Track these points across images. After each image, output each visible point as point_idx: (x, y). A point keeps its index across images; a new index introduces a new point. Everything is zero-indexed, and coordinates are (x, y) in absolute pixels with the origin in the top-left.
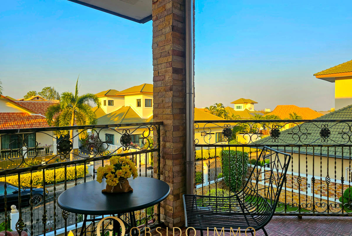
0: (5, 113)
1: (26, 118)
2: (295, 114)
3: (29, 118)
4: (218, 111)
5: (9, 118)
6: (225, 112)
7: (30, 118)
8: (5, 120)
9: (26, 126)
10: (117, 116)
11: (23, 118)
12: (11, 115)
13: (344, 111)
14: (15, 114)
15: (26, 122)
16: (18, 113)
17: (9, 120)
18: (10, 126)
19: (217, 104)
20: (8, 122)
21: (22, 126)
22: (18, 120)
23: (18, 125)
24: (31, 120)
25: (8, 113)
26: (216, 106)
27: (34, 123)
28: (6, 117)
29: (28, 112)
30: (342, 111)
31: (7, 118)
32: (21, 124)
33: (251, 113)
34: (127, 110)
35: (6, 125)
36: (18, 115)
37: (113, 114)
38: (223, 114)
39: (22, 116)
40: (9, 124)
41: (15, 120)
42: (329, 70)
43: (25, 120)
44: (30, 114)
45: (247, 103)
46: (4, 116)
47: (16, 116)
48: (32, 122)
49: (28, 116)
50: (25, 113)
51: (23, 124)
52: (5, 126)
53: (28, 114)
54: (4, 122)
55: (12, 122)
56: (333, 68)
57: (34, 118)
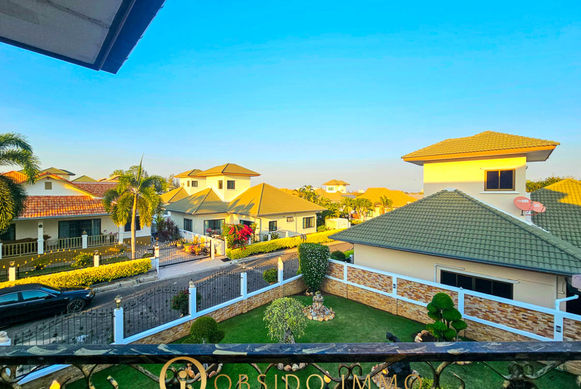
0: (62, 197)
1: (87, 202)
2: (386, 198)
3: (90, 202)
4: (306, 193)
5: (66, 202)
6: (315, 195)
7: (92, 202)
8: (61, 205)
9: (85, 211)
10: (197, 199)
11: (83, 202)
12: (70, 198)
13: (433, 198)
14: (75, 198)
15: (86, 207)
16: (78, 197)
17: (66, 205)
18: (66, 211)
19: (305, 186)
20: (64, 207)
21: (80, 212)
22: (77, 205)
23: (76, 211)
24: (93, 204)
25: (66, 197)
26: (305, 188)
27: (96, 208)
28: (63, 200)
29: (91, 196)
30: (431, 199)
31: (63, 203)
32: (79, 209)
33: (343, 195)
34: (208, 192)
35: (62, 210)
36: (78, 198)
37: (193, 197)
38: (312, 197)
39: (82, 200)
40: (65, 209)
41: (73, 204)
42: (417, 152)
43: (86, 204)
44: (93, 197)
45: (339, 184)
46: (61, 200)
47: (75, 200)
48: (93, 207)
49: (89, 200)
50: (87, 197)
51: (82, 209)
52: (59, 212)
53: (90, 197)
54: (59, 207)
55: (69, 207)
56: (421, 150)
57: (96, 202)
